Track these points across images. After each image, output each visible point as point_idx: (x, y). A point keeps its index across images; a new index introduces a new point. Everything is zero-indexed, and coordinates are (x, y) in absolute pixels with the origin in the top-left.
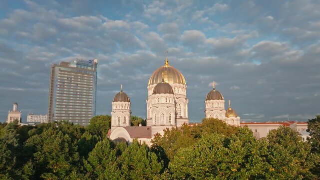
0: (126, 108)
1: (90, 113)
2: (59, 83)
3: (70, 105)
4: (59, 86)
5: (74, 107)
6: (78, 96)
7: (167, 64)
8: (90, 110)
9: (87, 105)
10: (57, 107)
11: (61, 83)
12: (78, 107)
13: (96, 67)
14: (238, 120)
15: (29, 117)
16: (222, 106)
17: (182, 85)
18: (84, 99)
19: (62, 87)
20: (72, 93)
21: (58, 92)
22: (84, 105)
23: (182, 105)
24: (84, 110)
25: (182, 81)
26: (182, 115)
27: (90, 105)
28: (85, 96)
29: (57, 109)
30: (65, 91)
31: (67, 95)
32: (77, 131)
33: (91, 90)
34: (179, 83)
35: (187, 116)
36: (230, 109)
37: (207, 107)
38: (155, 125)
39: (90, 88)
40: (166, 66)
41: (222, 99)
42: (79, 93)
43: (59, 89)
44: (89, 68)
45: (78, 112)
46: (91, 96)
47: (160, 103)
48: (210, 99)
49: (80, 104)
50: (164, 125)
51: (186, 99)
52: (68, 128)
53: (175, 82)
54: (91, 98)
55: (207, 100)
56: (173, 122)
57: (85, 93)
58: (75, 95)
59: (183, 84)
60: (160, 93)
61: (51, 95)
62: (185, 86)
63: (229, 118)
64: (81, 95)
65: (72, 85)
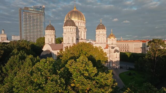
0: (53, 34)
1: (42, 35)
2: (24, 19)
3: (31, 31)
4: (24, 21)
5: (33, 32)
6: (35, 26)
7: (75, 8)
8: (42, 34)
9: (40, 31)
10: (24, 32)
11: (25, 19)
12: (36, 32)
13: (44, 10)
14: (115, 40)
15: (13, 37)
16: (105, 33)
17: (82, 21)
18: (39, 28)
19: (26, 21)
20: (32, 24)
21: (24, 24)
22: (39, 31)
23: (83, 32)
24: (39, 34)
25: (83, 19)
26: (83, 38)
27: (42, 31)
28: (39, 26)
29: (24, 33)
30: (28, 23)
31: (29, 26)
32: (28, 46)
33: (42, 23)
34: (81, 20)
35: (85, 38)
36: (112, 34)
37: (97, 33)
38: (65, 44)
39: (41, 22)
40: (74, 10)
41: (105, 29)
42: (35, 25)
43: (24, 22)
44: (41, 11)
45: (35, 35)
46: (42, 26)
47: (67, 31)
48: (98, 29)
49: (36, 31)
50: (69, 44)
51: (85, 29)
52: (23, 44)
53: (79, 19)
54: (42, 27)
55: (97, 29)
56: (75, 42)
57: (39, 24)
58: (33, 25)
59: (84, 20)
60: (67, 26)
61: (21, 25)
62: (84, 21)
63: (111, 39)
64: (37, 26)
65: (31, 20)
